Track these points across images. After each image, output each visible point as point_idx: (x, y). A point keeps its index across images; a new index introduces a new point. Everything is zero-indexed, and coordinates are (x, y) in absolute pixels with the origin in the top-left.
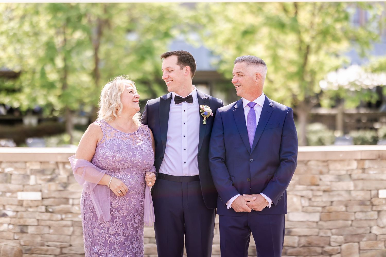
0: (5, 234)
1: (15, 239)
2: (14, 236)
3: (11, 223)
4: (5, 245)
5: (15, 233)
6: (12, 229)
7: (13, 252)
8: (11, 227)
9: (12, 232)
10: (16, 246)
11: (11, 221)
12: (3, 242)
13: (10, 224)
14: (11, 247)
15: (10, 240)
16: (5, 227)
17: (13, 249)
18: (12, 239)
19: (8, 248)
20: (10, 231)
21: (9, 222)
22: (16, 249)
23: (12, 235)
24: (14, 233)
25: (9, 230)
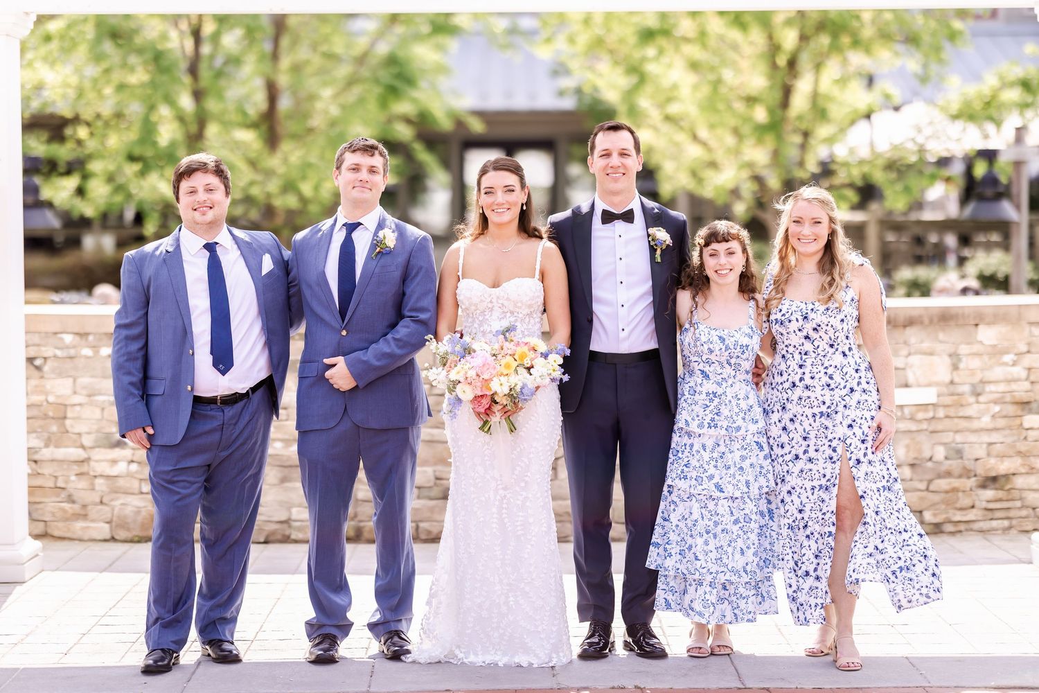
0: (121, 483)
1: (142, 493)
2: (140, 487)
3: (135, 459)
4: (122, 504)
5: (143, 481)
6: (136, 472)
7: (140, 519)
8: (134, 467)
9: (135, 478)
10: (145, 507)
11: (133, 454)
12: (117, 499)
13: (132, 461)
14: (135, 509)
15: (133, 494)
16: (122, 467)
17: (138, 512)
18: (137, 491)
19: (129, 511)
20: (132, 477)
21: (130, 458)
22: (144, 513)
23: (136, 484)
24: (141, 480)
25: (130, 475)
